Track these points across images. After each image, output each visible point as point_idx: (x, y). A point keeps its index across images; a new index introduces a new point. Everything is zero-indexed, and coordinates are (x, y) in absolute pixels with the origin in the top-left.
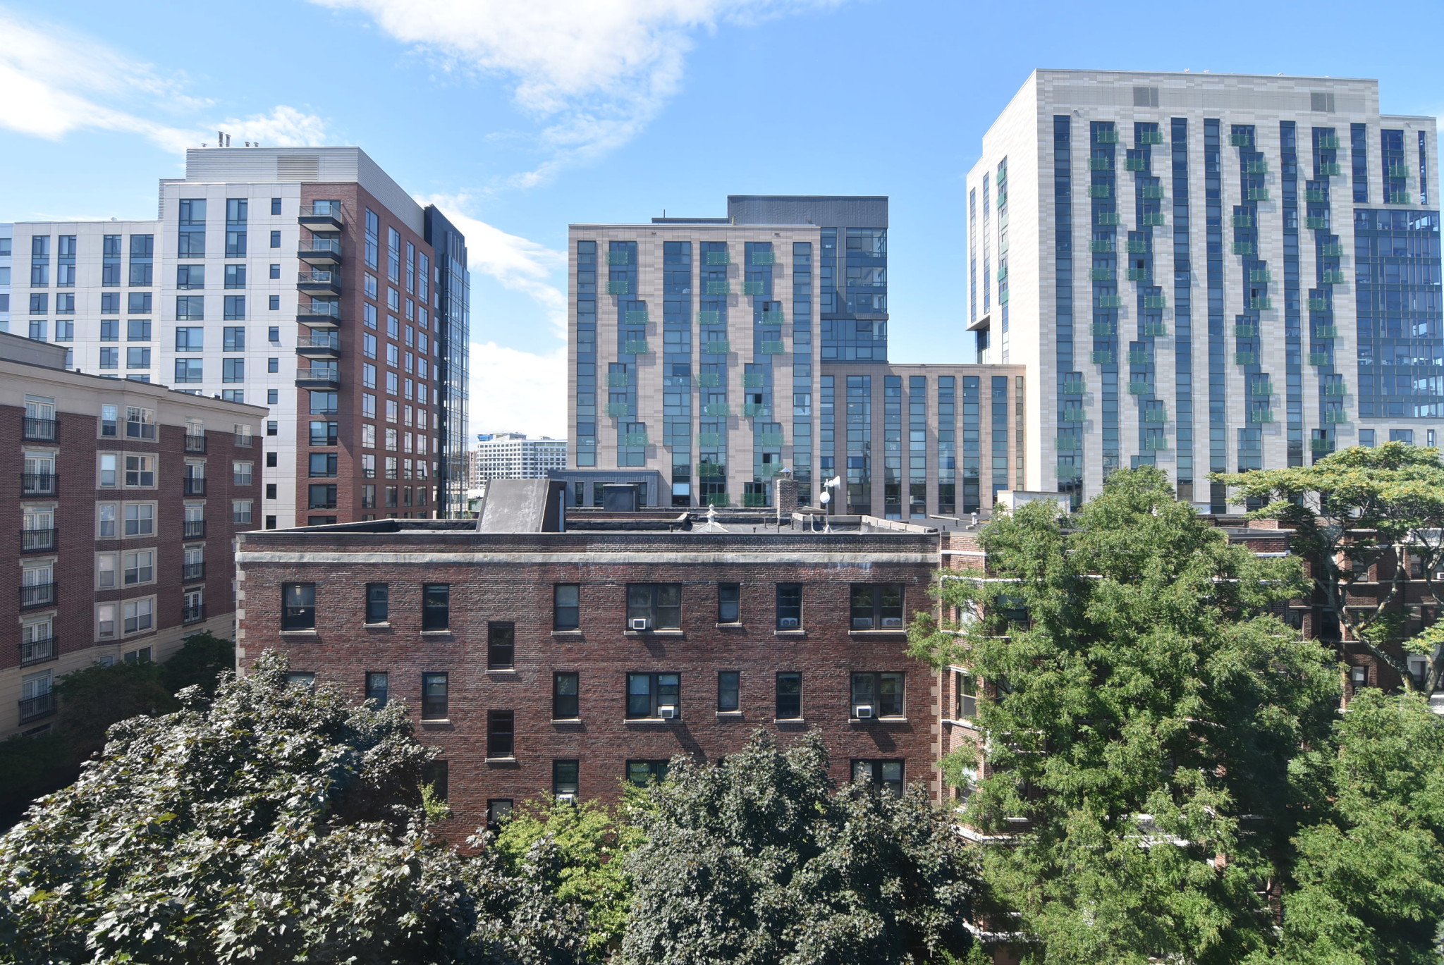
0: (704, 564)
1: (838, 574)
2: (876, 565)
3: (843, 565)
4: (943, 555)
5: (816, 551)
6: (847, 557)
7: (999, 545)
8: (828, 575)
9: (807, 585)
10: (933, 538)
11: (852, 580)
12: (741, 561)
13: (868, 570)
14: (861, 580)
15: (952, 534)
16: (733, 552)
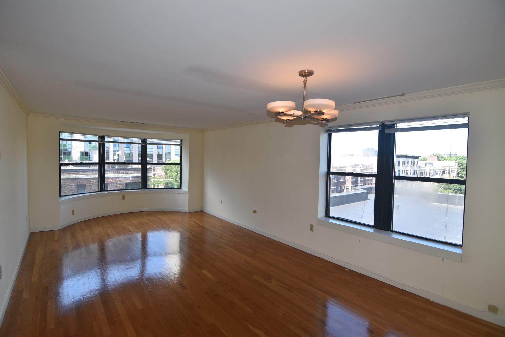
0: (71, 179)
1: (121, 180)
2: (133, 177)
3: (122, 178)
4: (153, 174)
5: (113, 173)
6: (124, 175)
7: (168, 170)
8: (117, 181)
9: (110, 184)
10: (150, 169)
11: (125, 182)
12: (86, 177)
13: (130, 179)
14: (128, 182)
15: (156, 168)
16: (83, 174)
